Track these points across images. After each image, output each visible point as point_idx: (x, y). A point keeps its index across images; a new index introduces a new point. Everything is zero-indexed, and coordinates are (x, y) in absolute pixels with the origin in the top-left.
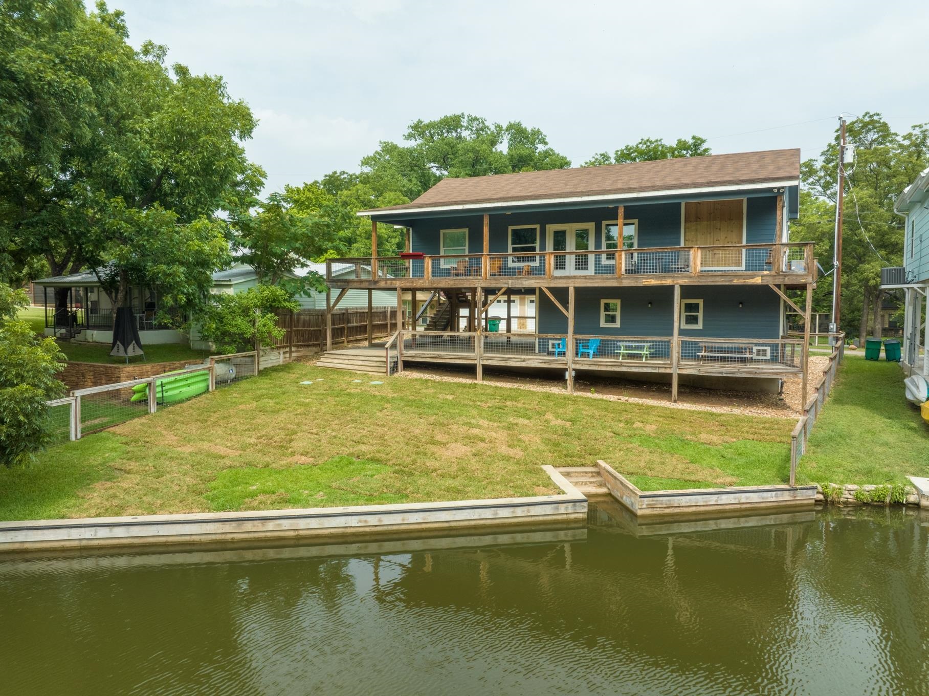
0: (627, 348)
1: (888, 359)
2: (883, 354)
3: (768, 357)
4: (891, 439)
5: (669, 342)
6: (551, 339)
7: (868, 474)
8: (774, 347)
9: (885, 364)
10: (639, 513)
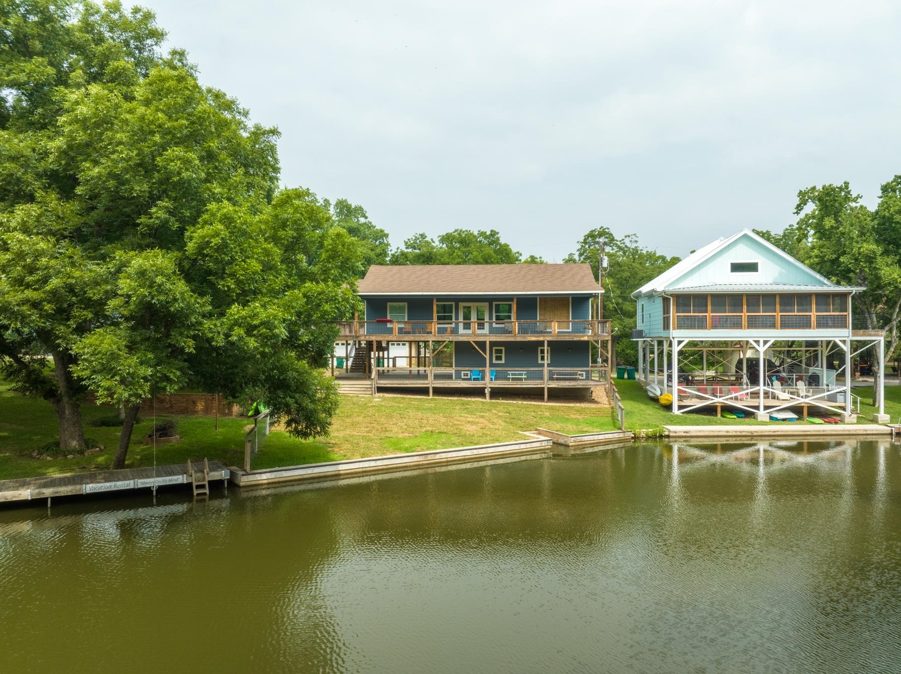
0: (513, 374)
1: (629, 378)
2: (626, 376)
3: (584, 378)
4: (651, 412)
5: (542, 370)
6: (463, 371)
7: (648, 425)
8: (587, 372)
9: (628, 381)
10: (570, 444)
